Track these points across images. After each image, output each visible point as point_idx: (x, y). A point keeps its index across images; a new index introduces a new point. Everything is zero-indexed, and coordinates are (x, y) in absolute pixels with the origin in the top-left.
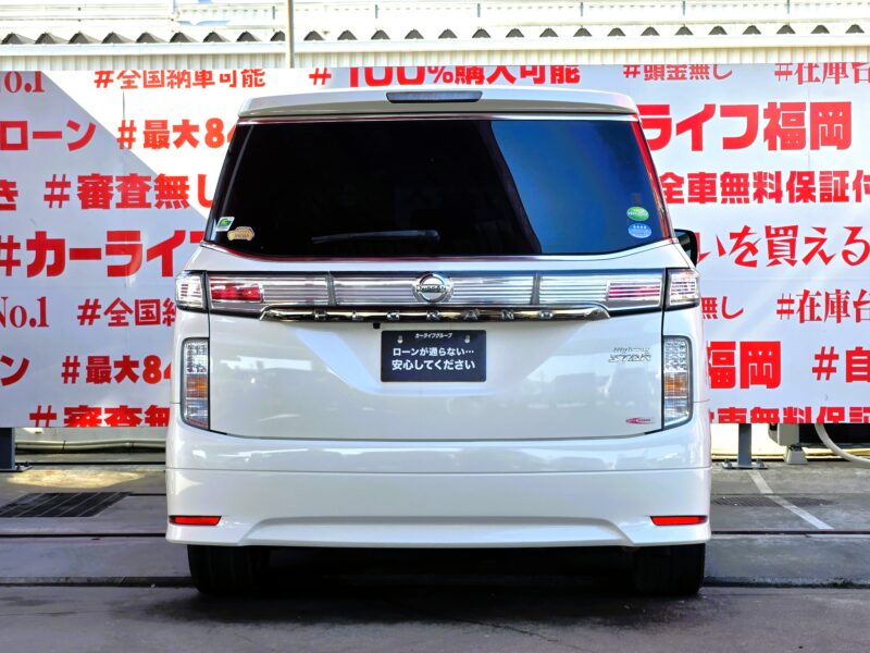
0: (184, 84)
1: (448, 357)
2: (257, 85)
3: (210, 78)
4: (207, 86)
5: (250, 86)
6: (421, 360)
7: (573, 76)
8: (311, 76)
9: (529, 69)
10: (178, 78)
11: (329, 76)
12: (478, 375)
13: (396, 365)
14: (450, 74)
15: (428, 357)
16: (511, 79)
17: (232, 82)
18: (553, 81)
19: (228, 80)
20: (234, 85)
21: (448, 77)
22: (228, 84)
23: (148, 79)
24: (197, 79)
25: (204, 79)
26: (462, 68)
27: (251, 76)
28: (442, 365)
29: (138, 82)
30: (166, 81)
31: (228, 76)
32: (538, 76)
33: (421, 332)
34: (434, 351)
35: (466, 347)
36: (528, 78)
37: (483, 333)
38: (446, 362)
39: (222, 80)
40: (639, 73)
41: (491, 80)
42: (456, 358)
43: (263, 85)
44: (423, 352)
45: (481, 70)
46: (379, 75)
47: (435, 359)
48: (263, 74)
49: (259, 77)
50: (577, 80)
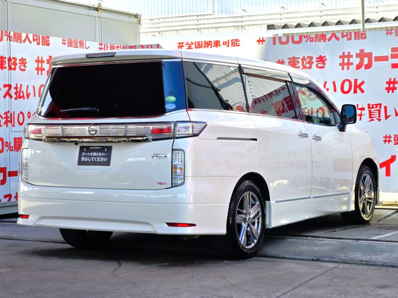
0: (210, 46)
1: (99, 156)
2: (237, 46)
3: (219, 43)
4: (218, 47)
5: (234, 46)
6: (90, 157)
7: (364, 36)
8: (258, 41)
9: (345, 34)
10: (207, 44)
11: (264, 41)
12: (107, 163)
13: (83, 159)
14: (312, 38)
15: (93, 156)
16: (337, 39)
17: (227, 45)
18: (355, 39)
19: (226, 44)
20: (228, 46)
21: (311, 39)
22: (226, 46)
23: (197, 45)
24: (214, 44)
25: (217, 44)
26: (317, 35)
27: (234, 42)
28: (97, 159)
29: (193, 46)
30: (203, 45)
31: (226, 42)
32: (349, 37)
33: (92, 147)
34: (95, 154)
35: (105, 152)
36: (345, 38)
37: (111, 147)
38: (98, 158)
39: (224, 44)
40: (392, 33)
41: (329, 40)
42: (101, 157)
43: (239, 45)
44: (91, 154)
45: (325, 35)
46: (284, 39)
47: (95, 157)
48: (239, 41)
49: (238, 42)
50: (365, 38)
